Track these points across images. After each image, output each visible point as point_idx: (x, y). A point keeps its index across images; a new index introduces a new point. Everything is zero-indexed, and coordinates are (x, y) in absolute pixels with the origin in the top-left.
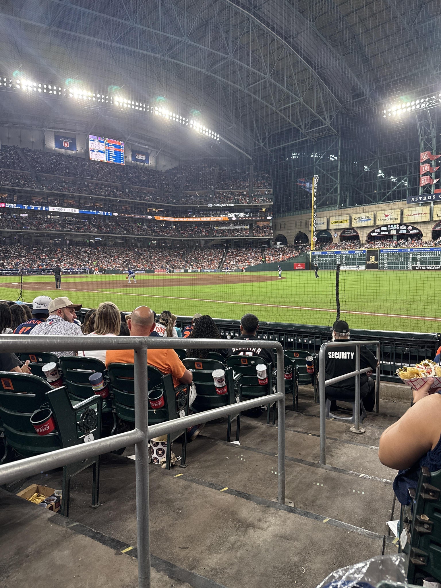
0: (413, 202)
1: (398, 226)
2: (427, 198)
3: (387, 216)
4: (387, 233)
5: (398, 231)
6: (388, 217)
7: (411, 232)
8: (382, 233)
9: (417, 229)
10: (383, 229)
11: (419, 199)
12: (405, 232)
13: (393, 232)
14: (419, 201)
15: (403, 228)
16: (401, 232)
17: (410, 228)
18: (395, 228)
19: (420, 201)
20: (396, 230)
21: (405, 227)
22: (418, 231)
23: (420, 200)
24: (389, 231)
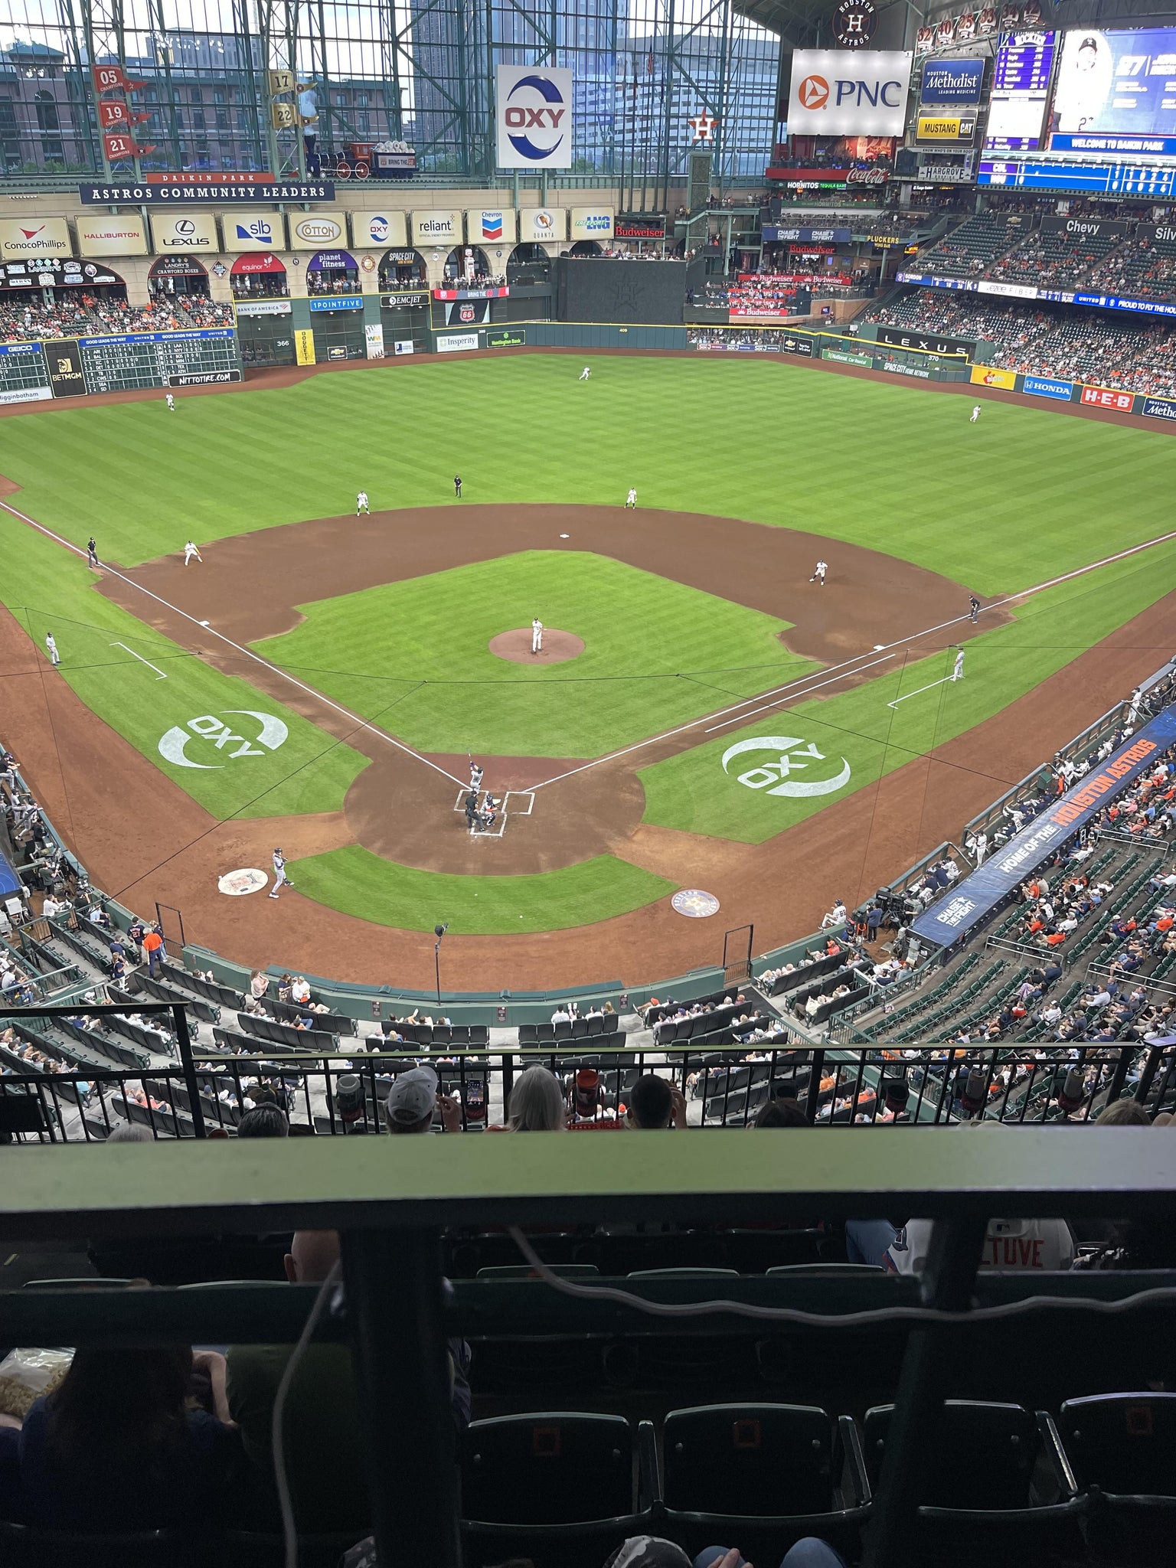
0: (97, 201)
1: (56, 262)
2: (132, 194)
3: (29, 235)
4: (28, 282)
5: (59, 276)
6: (33, 239)
7: (97, 280)
8: (13, 283)
9: (110, 273)
10: (13, 269)
11: (111, 195)
12: (79, 279)
13: (47, 280)
14: (111, 199)
15: (73, 270)
16: (67, 280)
17: (91, 269)
18: (51, 269)
19: (116, 201)
20: (54, 273)
21: (78, 268)
22: (112, 279)
23: (116, 197)
24: (35, 277)
